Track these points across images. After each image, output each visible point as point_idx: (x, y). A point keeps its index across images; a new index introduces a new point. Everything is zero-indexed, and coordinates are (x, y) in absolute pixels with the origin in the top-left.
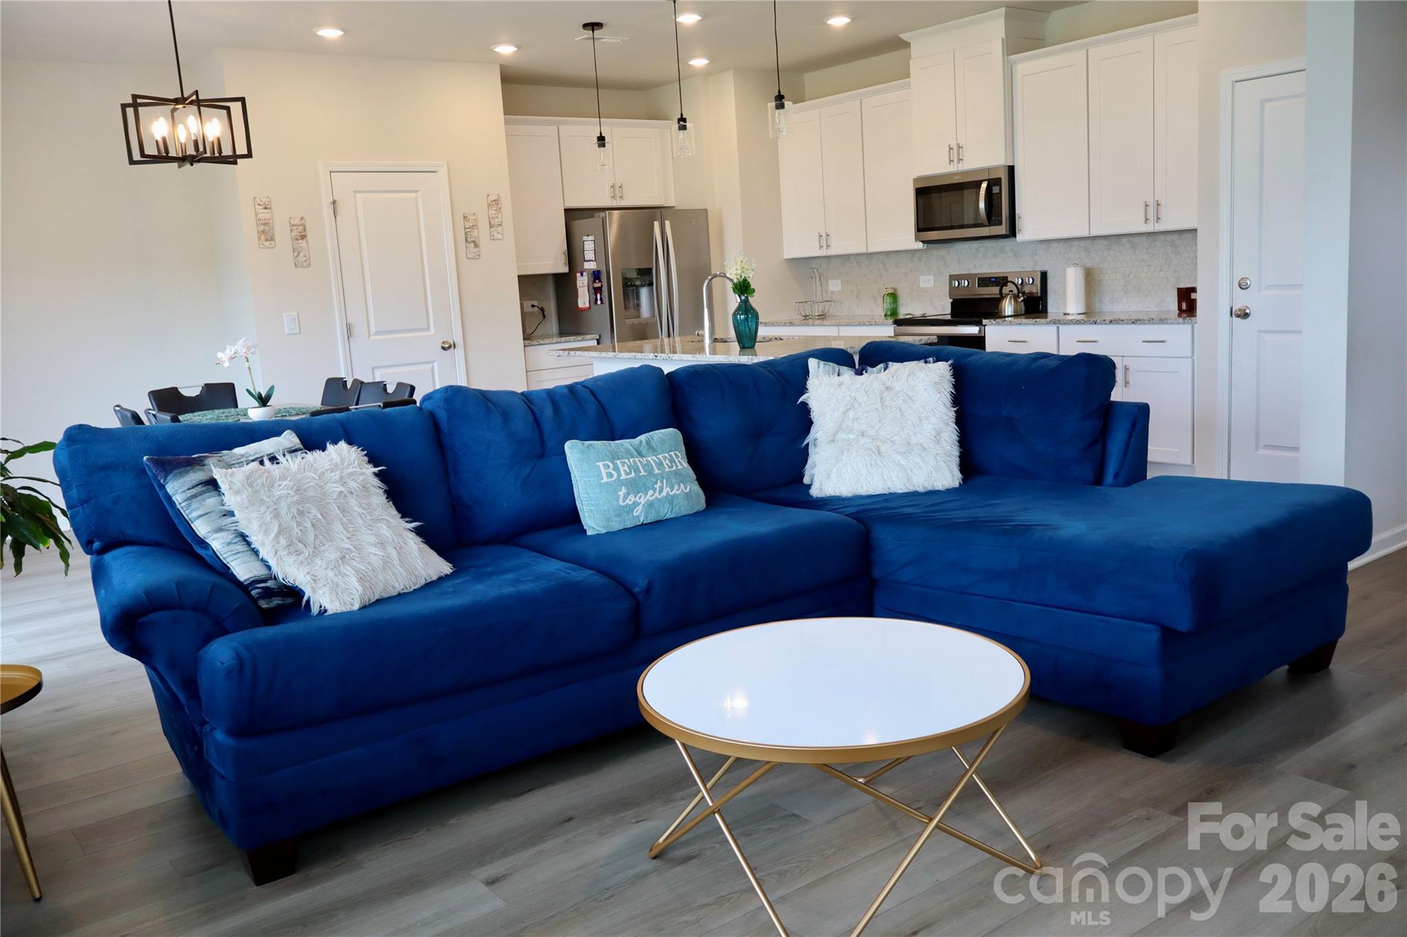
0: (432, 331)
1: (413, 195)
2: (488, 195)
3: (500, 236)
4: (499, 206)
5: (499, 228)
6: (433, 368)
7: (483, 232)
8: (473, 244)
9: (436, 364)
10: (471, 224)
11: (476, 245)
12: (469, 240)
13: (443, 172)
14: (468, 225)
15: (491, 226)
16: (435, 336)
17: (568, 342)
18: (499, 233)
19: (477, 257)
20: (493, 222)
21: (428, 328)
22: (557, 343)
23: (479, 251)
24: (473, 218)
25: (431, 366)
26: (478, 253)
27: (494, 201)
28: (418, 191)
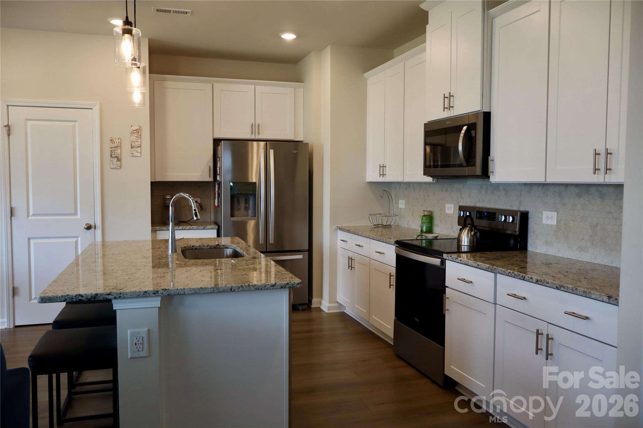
0: (79, 216)
1: (72, 124)
2: (132, 126)
3: (139, 155)
4: (140, 134)
5: (139, 149)
6: (76, 242)
7: (126, 151)
8: (116, 159)
9: (79, 238)
10: (116, 145)
11: (119, 159)
12: (113, 155)
13: (97, 109)
14: (113, 145)
15: (132, 147)
16: (81, 219)
17: (191, 229)
18: (138, 152)
19: (119, 168)
20: (133, 144)
21: (75, 214)
22: (182, 230)
23: (121, 163)
24: (118, 141)
25: (75, 240)
26: (120, 165)
27: (136, 130)
28: (76, 121)
